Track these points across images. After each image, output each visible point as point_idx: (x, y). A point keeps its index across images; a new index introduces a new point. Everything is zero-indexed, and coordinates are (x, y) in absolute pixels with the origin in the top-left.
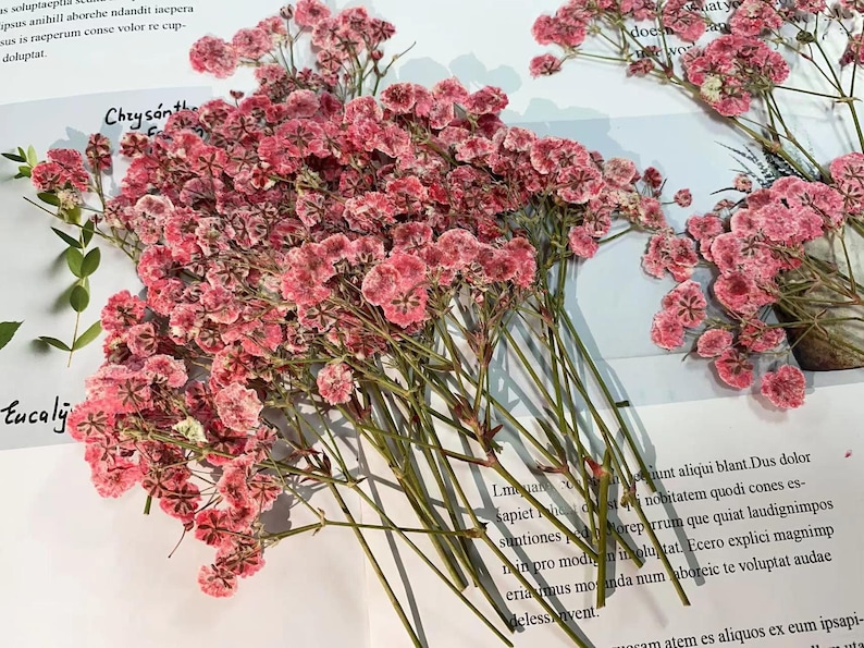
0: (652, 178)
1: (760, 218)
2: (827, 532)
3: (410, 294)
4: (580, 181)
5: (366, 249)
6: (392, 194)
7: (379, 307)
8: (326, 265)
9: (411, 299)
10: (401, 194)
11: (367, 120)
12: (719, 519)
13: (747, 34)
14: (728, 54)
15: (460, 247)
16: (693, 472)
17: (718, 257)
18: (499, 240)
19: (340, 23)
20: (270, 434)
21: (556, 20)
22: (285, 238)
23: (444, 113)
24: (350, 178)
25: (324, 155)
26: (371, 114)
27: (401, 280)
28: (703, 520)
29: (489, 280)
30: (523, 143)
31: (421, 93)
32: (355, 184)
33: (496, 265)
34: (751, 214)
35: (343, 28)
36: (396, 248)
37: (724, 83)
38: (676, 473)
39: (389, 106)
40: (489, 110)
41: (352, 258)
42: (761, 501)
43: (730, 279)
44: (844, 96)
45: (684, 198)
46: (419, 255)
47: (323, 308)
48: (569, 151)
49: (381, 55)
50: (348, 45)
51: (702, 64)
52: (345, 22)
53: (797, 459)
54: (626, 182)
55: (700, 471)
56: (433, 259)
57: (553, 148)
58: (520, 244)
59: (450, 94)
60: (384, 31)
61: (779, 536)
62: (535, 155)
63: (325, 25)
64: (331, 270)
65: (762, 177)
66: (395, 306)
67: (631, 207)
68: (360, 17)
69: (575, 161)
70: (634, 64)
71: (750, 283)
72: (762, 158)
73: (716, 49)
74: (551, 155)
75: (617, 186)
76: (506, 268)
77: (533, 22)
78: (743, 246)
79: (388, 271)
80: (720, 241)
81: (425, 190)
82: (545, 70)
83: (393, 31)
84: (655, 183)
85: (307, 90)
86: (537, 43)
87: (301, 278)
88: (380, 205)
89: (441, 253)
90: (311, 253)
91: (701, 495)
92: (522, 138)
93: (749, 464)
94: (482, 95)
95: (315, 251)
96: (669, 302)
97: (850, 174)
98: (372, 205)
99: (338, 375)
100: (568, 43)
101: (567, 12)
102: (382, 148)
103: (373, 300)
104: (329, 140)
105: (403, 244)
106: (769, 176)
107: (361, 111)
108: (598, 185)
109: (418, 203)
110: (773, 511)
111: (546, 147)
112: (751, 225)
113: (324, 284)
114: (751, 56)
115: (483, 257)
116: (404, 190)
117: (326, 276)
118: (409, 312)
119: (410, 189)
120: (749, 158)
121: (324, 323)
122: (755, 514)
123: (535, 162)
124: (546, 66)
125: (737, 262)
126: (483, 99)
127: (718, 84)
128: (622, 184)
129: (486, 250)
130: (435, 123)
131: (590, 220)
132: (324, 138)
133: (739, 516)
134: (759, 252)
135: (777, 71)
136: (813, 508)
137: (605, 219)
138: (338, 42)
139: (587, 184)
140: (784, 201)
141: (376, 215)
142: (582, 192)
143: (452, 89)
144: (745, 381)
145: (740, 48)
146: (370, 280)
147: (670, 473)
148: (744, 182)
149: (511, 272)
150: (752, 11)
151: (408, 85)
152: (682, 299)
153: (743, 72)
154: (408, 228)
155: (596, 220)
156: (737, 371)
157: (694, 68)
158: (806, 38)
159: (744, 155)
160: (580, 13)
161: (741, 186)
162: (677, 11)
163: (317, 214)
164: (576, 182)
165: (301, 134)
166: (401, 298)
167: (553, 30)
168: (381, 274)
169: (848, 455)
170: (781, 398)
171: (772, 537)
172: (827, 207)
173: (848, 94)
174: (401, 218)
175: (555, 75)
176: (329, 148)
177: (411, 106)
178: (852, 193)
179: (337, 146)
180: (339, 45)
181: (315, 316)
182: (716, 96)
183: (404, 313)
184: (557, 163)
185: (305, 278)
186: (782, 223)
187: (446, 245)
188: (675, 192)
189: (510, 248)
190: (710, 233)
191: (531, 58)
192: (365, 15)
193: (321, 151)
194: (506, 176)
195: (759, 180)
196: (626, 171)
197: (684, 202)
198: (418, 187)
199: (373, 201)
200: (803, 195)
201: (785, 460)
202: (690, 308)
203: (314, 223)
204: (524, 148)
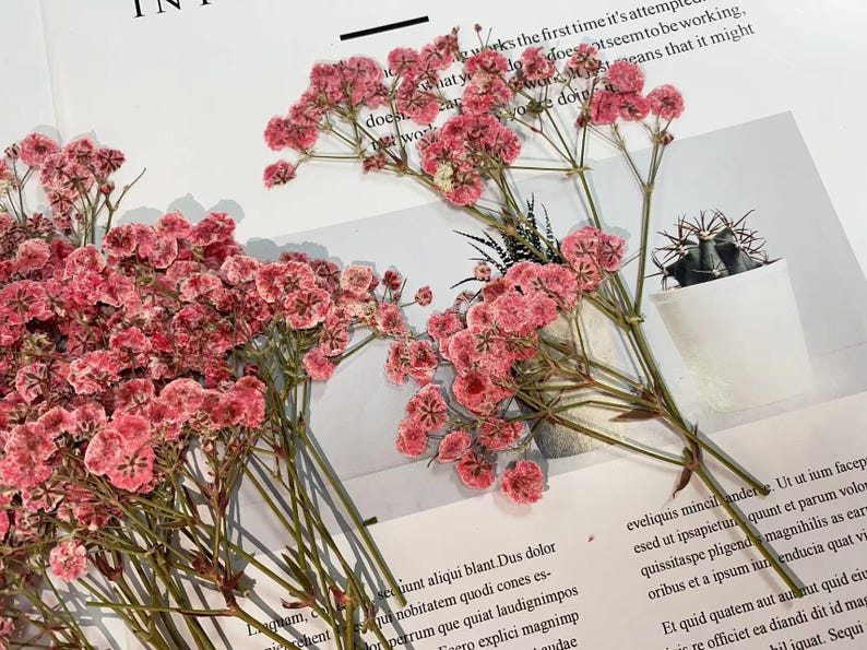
0: (391, 280)
1: (494, 310)
2: (572, 618)
3: (136, 456)
4: (308, 305)
5: (87, 417)
6: (116, 350)
7: (105, 476)
8: (45, 443)
9: (137, 461)
10: (123, 349)
11: (88, 272)
12: (469, 622)
13: (476, 113)
14: (458, 138)
15: (183, 398)
16: (443, 579)
17: (454, 356)
18: (224, 383)
19: (67, 159)
20: (6, 624)
21: (286, 122)
22: (12, 414)
23: (168, 250)
24: (77, 334)
25: (46, 317)
26: (93, 264)
27: (126, 443)
28: (454, 626)
29: (218, 426)
30: (247, 273)
31: (143, 233)
32: (84, 339)
33: (223, 410)
34: (486, 307)
35: (71, 164)
36: (117, 411)
37: (456, 170)
38: (426, 583)
39: (112, 252)
40: (214, 238)
41: (71, 429)
42: (509, 597)
43: (467, 378)
44: (575, 166)
45: (425, 296)
46: (143, 414)
47: (48, 486)
48: (295, 275)
49: (111, 188)
50: (77, 182)
51: (435, 150)
52: (71, 157)
53: (542, 551)
54: (363, 291)
55: (449, 578)
56: (158, 415)
57: (277, 274)
58: (248, 383)
59: (172, 230)
60: (112, 160)
61: (527, 630)
62: (261, 284)
63: (52, 162)
64: (50, 448)
65: (500, 262)
66: (122, 472)
67: (367, 318)
68: (86, 150)
69: (301, 284)
70: (368, 160)
71: (485, 380)
72: (501, 242)
73: (447, 133)
74: (277, 282)
75: (354, 298)
76: (233, 410)
77: (265, 127)
78: (478, 342)
79: (111, 436)
80: (457, 339)
81: (148, 341)
82: (278, 180)
83: (122, 159)
84: (395, 286)
85: (37, 240)
86: (270, 149)
87: (20, 461)
88: (103, 364)
89: (165, 407)
90: (27, 433)
91: (450, 601)
92: (246, 268)
93: (496, 563)
94: (205, 225)
95: (33, 430)
96: (412, 409)
97: (581, 250)
98: (95, 366)
99: (71, 552)
100: (300, 147)
101: (298, 112)
102: (106, 299)
103: (97, 470)
104: (52, 300)
105: (124, 405)
106: (507, 260)
107: (81, 263)
108: (326, 306)
109: (142, 355)
110: (521, 606)
111: (269, 275)
112: (485, 319)
113: (45, 462)
114: (482, 135)
115: (209, 404)
116: (127, 344)
117: (46, 454)
118: (137, 475)
119: (134, 341)
120: (488, 244)
121: (50, 501)
122: (503, 612)
123: (262, 291)
124: (279, 175)
125: (473, 359)
126: (207, 229)
127: (450, 171)
128: (359, 294)
129: (212, 396)
130: (158, 262)
131: (325, 340)
132: (46, 298)
133: (488, 616)
134: (494, 346)
135: (507, 149)
136: (558, 597)
137: (341, 336)
138: (66, 180)
139: (315, 307)
140: (518, 288)
141: (99, 376)
142: (310, 316)
143: (174, 223)
144: (485, 482)
145: (470, 130)
146: (93, 450)
147: (419, 585)
148: (483, 271)
149: (239, 414)
150: (480, 86)
151: (129, 227)
152: (423, 405)
153: (473, 156)
154: (129, 387)
155: (333, 338)
156: (477, 473)
157: (428, 156)
158: (535, 108)
159: (482, 241)
160: (310, 110)
161: (480, 275)
162: (410, 93)
163: (38, 386)
164: (303, 307)
165: (22, 299)
166: (127, 462)
167: (284, 135)
168: (104, 440)
169: (591, 539)
170: (520, 495)
171: (520, 633)
172: (560, 288)
173: (579, 164)
174: (125, 374)
175: (289, 183)
176: (52, 308)
177: (133, 249)
178: (584, 271)
179: (61, 304)
180: (67, 184)
181: (41, 496)
182: (448, 186)
183: (132, 476)
184: (282, 290)
185: (25, 460)
186: (515, 313)
187: (170, 397)
188: (415, 292)
189: (236, 389)
190: (448, 331)
191: (264, 168)
192: (90, 147)
193: (44, 313)
194: (232, 309)
195: (498, 266)
196: (363, 279)
197: (424, 301)
198: (141, 337)
199: (95, 361)
200: (535, 280)
201: (531, 554)
202: (431, 412)
203: (34, 396)
204: (249, 278)
